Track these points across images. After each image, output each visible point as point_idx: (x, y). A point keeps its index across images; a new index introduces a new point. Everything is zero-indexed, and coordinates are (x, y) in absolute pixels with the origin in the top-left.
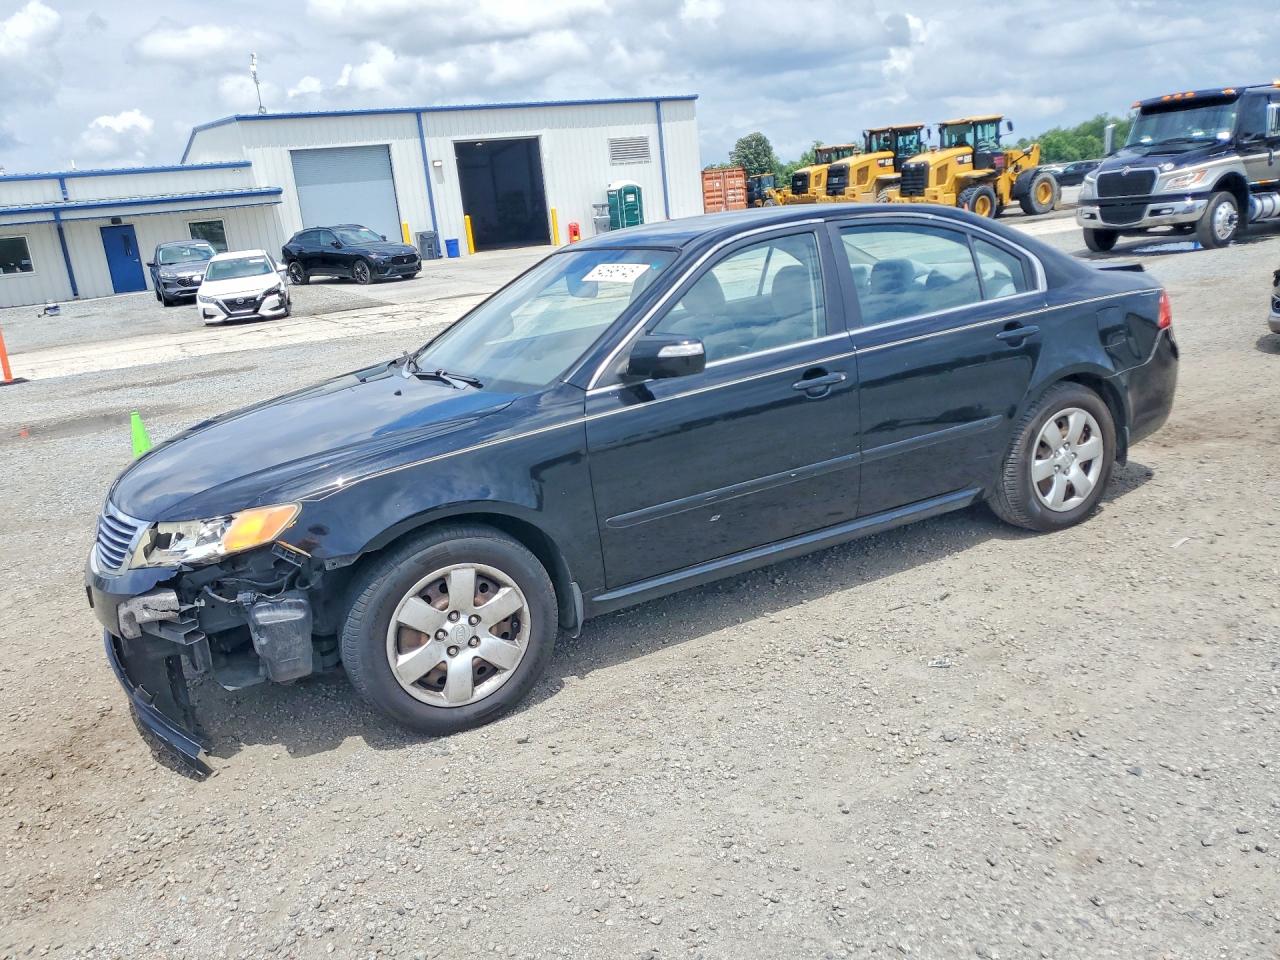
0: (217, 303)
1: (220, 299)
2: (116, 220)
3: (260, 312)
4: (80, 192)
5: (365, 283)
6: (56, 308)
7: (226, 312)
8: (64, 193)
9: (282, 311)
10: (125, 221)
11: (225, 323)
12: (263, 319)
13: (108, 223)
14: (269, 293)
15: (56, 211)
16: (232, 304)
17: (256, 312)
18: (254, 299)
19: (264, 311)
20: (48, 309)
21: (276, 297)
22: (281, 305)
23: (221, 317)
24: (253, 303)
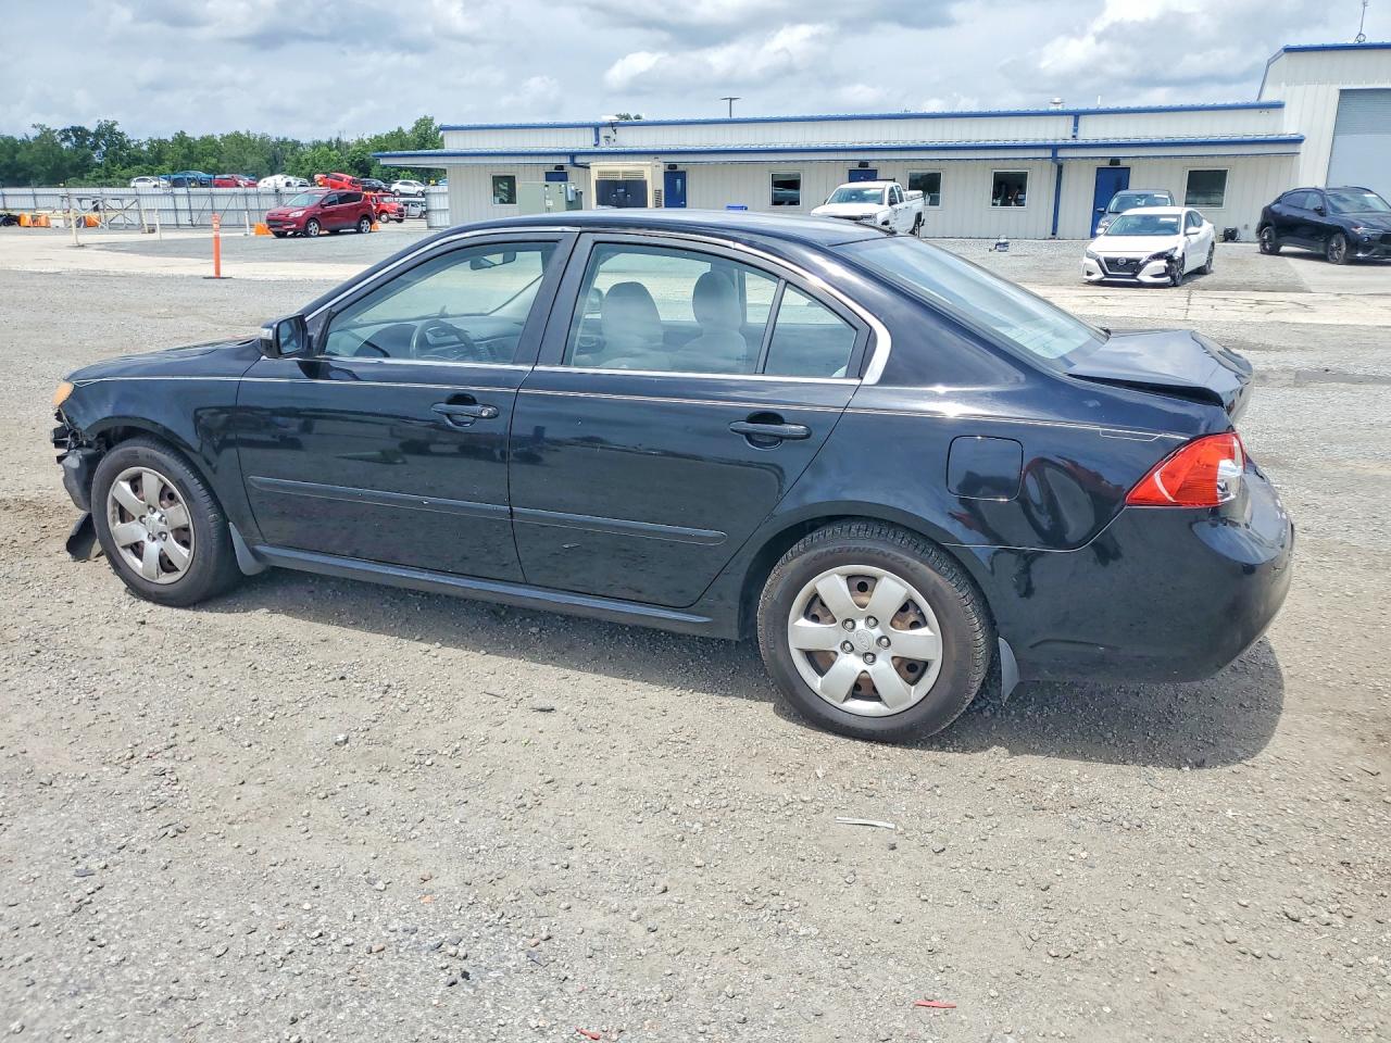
0: (1098, 261)
1: (1102, 256)
2: (1115, 161)
3: (1139, 277)
4: (1092, 130)
5: (1336, 262)
6: (1005, 244)
7: (1104, 272)
8: (1076, 131)
9: (1167, 279)
10: (1124, 163)
11: (1100, 283)
12: (1141, 285)
13: (1105, 164)
14: (1158, 256)
15: (1055, 148)
16: (1112, 263)
17: (1134, 276)
18: (1137, 261)
19: (1144, 277)
20: (999, 244)
21: (1163, 263)
22: (1167, 272)
23: (1098, 276)
24: (1134, 266)
